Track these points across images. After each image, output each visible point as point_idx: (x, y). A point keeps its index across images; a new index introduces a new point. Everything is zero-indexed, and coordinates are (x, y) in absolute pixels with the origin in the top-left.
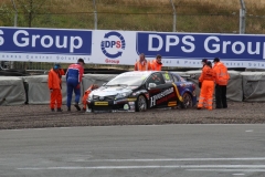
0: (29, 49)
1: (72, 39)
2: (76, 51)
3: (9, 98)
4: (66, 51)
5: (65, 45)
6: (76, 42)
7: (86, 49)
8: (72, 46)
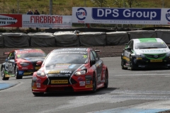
0: (130, 18)
1: (152, 13)
2: (153, 19)
3: (121, 42)
4: (148, 19)
5: (148, 16)
6: (153, 15)
7: (158, 18)
8: (151, 16)
